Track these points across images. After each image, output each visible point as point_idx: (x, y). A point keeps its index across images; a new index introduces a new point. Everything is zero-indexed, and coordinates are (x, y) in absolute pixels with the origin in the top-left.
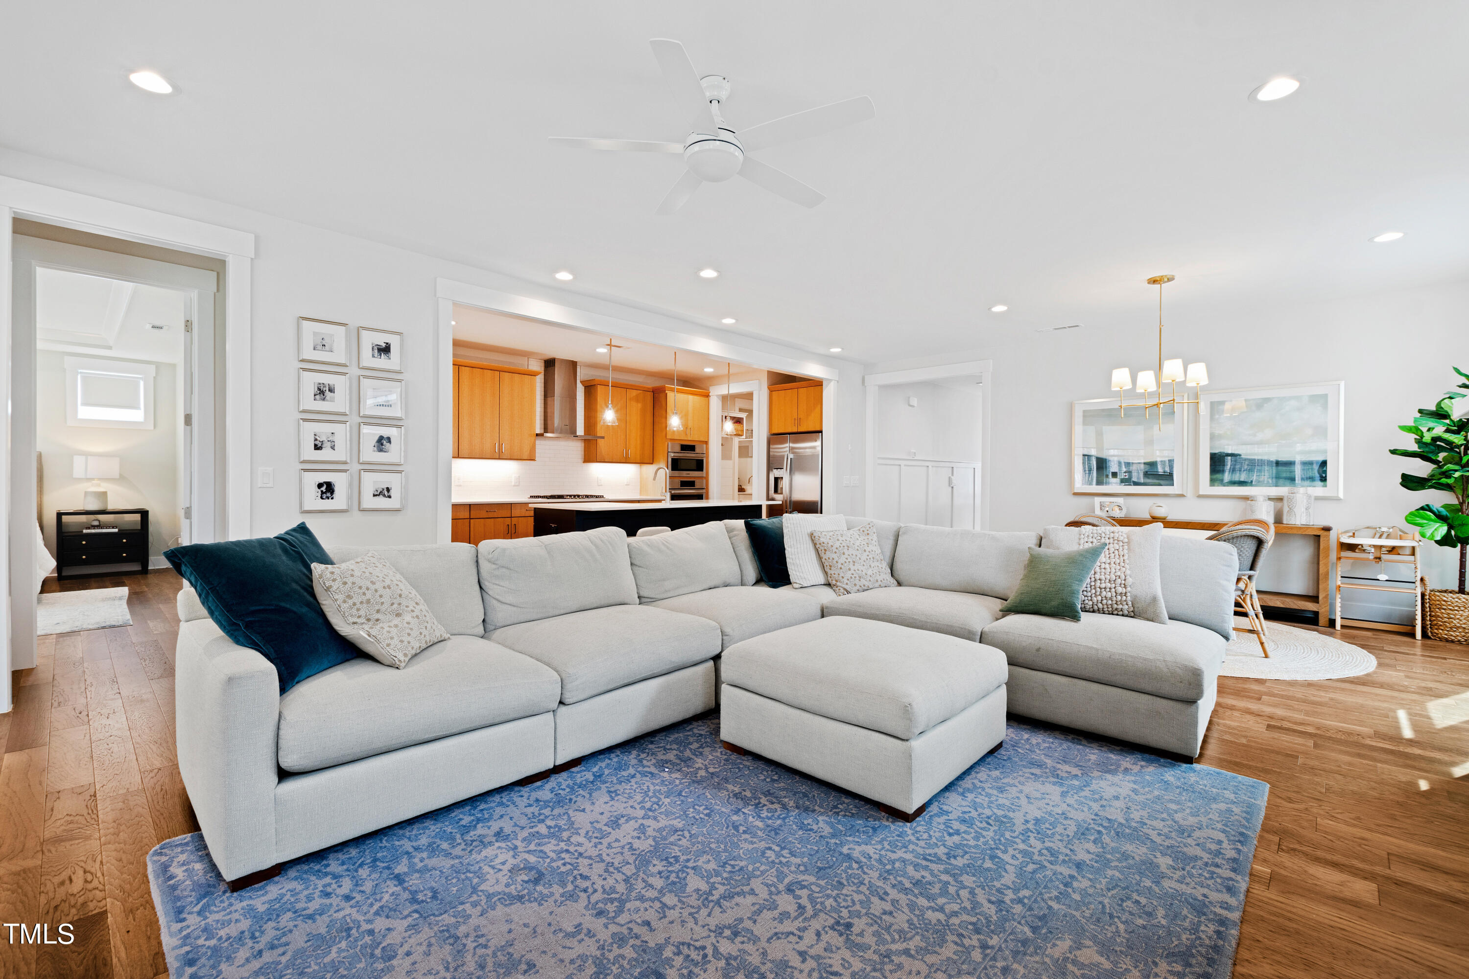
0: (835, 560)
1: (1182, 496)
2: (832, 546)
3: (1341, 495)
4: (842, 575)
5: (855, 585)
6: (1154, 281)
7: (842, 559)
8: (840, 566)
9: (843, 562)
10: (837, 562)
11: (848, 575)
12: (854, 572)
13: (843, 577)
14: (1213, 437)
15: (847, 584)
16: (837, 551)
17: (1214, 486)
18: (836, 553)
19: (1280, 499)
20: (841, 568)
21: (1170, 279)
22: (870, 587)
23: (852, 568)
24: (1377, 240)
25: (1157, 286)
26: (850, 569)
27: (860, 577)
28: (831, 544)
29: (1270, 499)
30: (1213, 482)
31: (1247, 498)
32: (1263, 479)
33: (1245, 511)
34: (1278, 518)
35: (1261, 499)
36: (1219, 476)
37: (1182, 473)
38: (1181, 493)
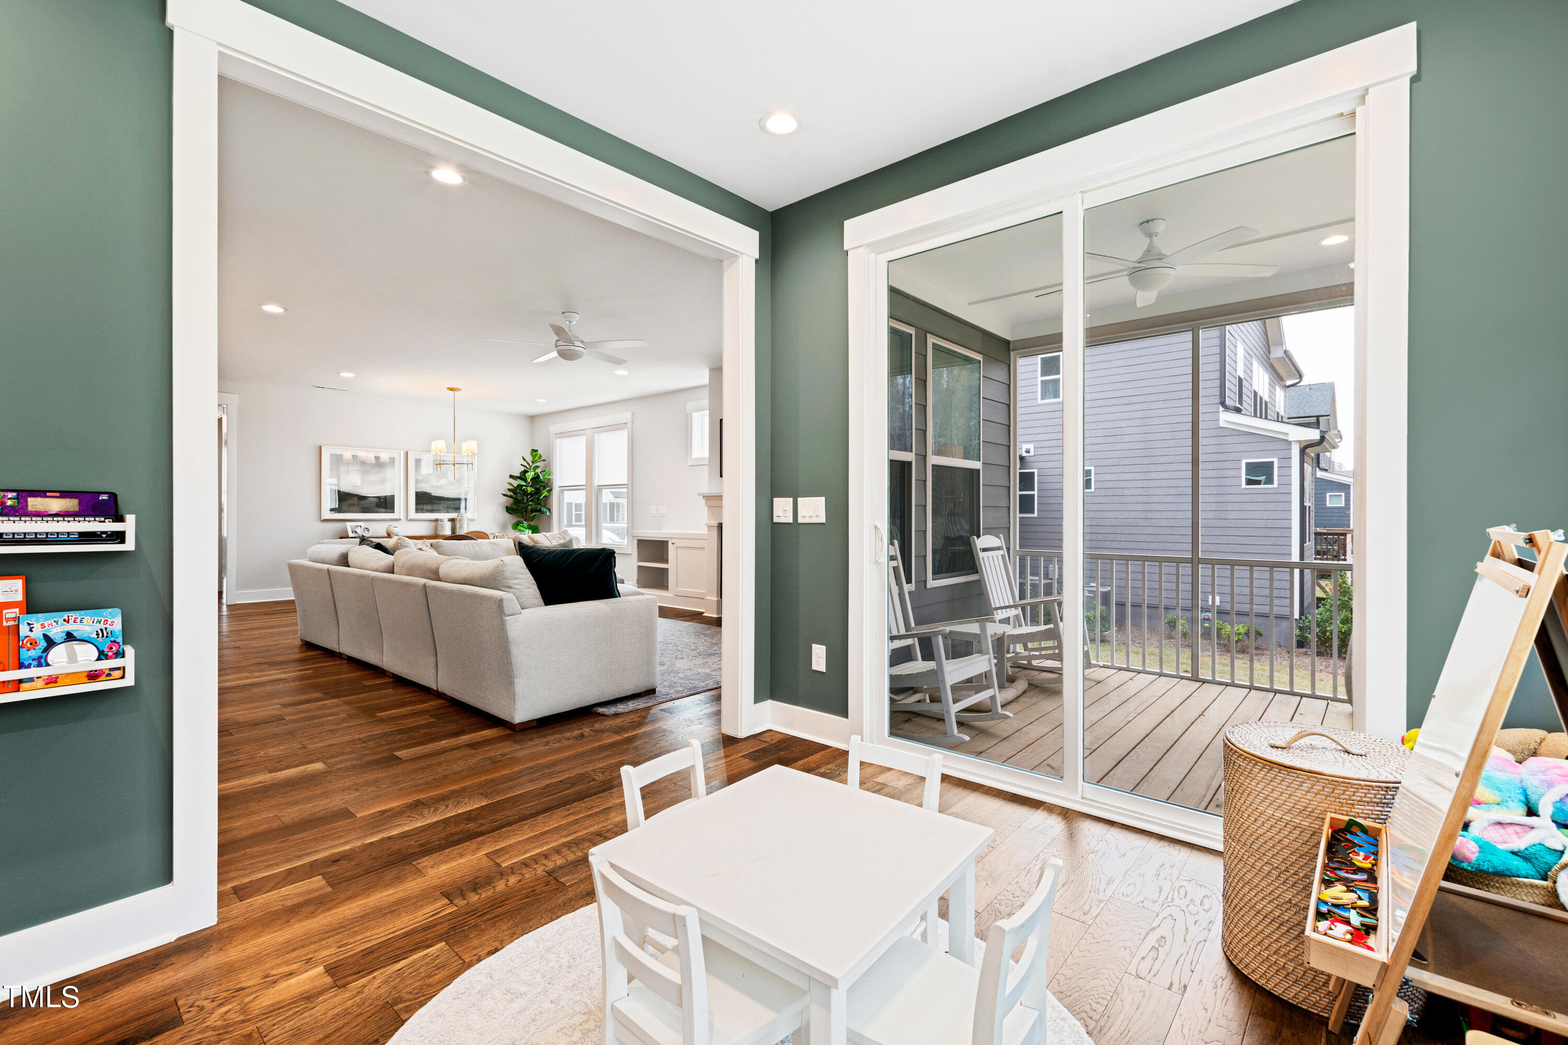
1: (399, 520)
3: (476, 518)
6: (451, 389)
14: (418, 482)
17: (417, 513)
19: (453, 520)
21: (459, 389)
25: (452, 392)
29: (448, 520)
30: (417, 510)
31: (437, 520)
32: (441, 508)
33: (436, 528)
34: (453, 529)
35: (446, 520)
36: (420, 507)
37: (399, 504)
38: (398, 518)
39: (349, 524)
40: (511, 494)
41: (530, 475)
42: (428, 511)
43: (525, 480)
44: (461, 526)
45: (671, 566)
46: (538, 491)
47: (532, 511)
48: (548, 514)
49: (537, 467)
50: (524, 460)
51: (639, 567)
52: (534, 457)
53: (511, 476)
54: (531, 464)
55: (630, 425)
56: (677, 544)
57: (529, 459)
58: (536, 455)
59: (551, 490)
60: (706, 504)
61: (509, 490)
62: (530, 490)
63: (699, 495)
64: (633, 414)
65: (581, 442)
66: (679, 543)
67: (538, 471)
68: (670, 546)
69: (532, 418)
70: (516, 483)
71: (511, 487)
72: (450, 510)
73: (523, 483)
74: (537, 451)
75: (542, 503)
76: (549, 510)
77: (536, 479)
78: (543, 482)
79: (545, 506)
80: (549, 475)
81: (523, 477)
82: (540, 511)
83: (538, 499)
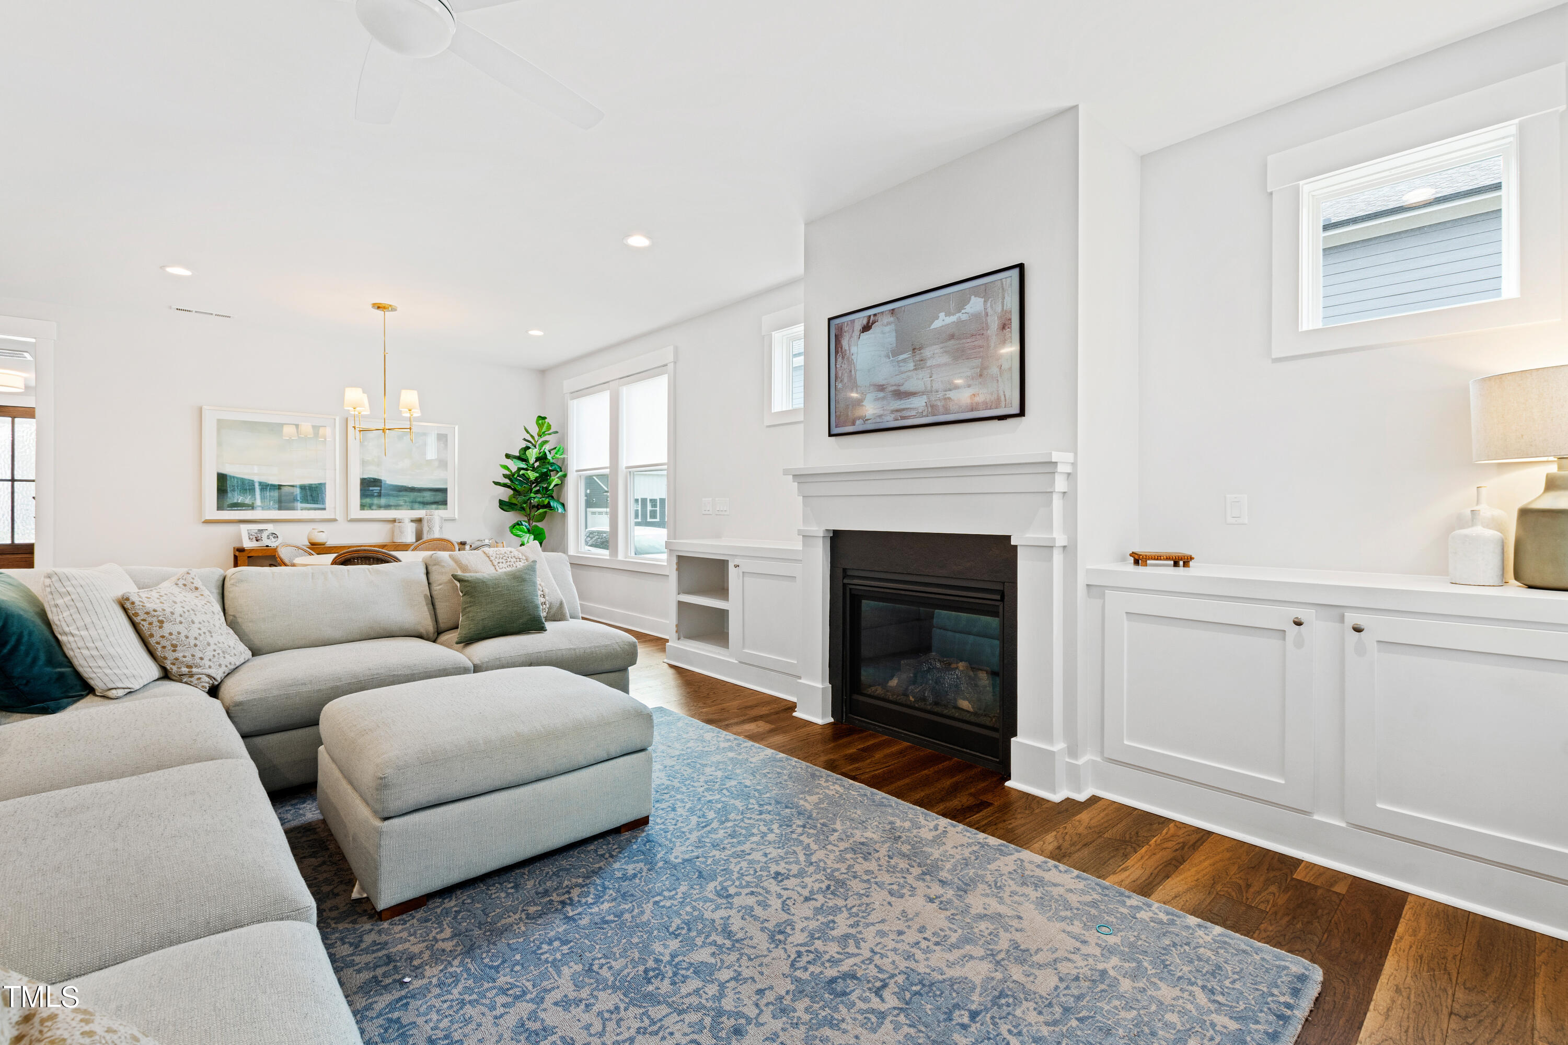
0: (183, 635)
1: (335, 520)
2: (172, 613)
3: (456, 517)
4: (198, 655)
5: (220, 665)
6: (379, 307)
7: (194, 633)
8: (193, 642)
9: (196, 635)
10: (187, 637)
11: (209, 653)
12: (215, 647)
13: (201, 659)
14: (364, 463)
15: (210, 667)
16: (182, 619)
17: (363, 509)
18: (181, 623)
19: (419, 521)
20: (196, 645)
21: (394, 309)
22: (238, 664)
23: (212, 641)
24: (530, 332)
25: (380, 313)
26: (209, 644)
27: (223, 652)
28: (168, 610)
29: (412, 521)
30: (363, 507)
31: (394, 521)
32: (401, 503)
33: (393, 532)
34: (419, 536)
35: (407, 521)
36: (368, 500)
37: (331, 496)
38: (333, 517)
39: (244, 528)
40: (507, 481)
41: (532, 454)
42: (380, 507)
43: (525, 460)
44: (430, 529)
45: (732, 605)
46: (544, 477)
47: (538, 507)
48: (560, 510)
49: (546, 442)
50: (528, 432)
51: (680, 603)
52: (540, 426)
53: (508, 456)
54: (536, 438)
55: (671, 366)
56: (743, 568)
57: (534, 430)
58: (543, 424)
59: (565, 476)
60: (800, 491)
61: (505, 476)
62: (532, 475)
63: (786, 472)
64: (676, 351)
65: (602, 400)
66: (746, 565)
67: (547, 448)
68: (732, 572)
69: (542, 372)
70: (514, 466)
71: (507, 473)
72: (416, 505)
73: (523, 465)
74: (544, 418)
75: (554, 495)
76: (563, 505)
77: (542, 459)
78: (552, 464)
79: (558, 501)
80: (563, 453)
81: (523, 457)
82: (548, 506)
83: (547, 489)
